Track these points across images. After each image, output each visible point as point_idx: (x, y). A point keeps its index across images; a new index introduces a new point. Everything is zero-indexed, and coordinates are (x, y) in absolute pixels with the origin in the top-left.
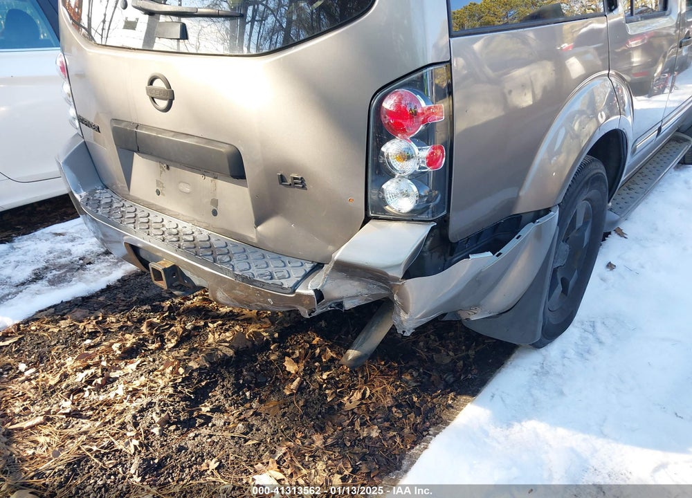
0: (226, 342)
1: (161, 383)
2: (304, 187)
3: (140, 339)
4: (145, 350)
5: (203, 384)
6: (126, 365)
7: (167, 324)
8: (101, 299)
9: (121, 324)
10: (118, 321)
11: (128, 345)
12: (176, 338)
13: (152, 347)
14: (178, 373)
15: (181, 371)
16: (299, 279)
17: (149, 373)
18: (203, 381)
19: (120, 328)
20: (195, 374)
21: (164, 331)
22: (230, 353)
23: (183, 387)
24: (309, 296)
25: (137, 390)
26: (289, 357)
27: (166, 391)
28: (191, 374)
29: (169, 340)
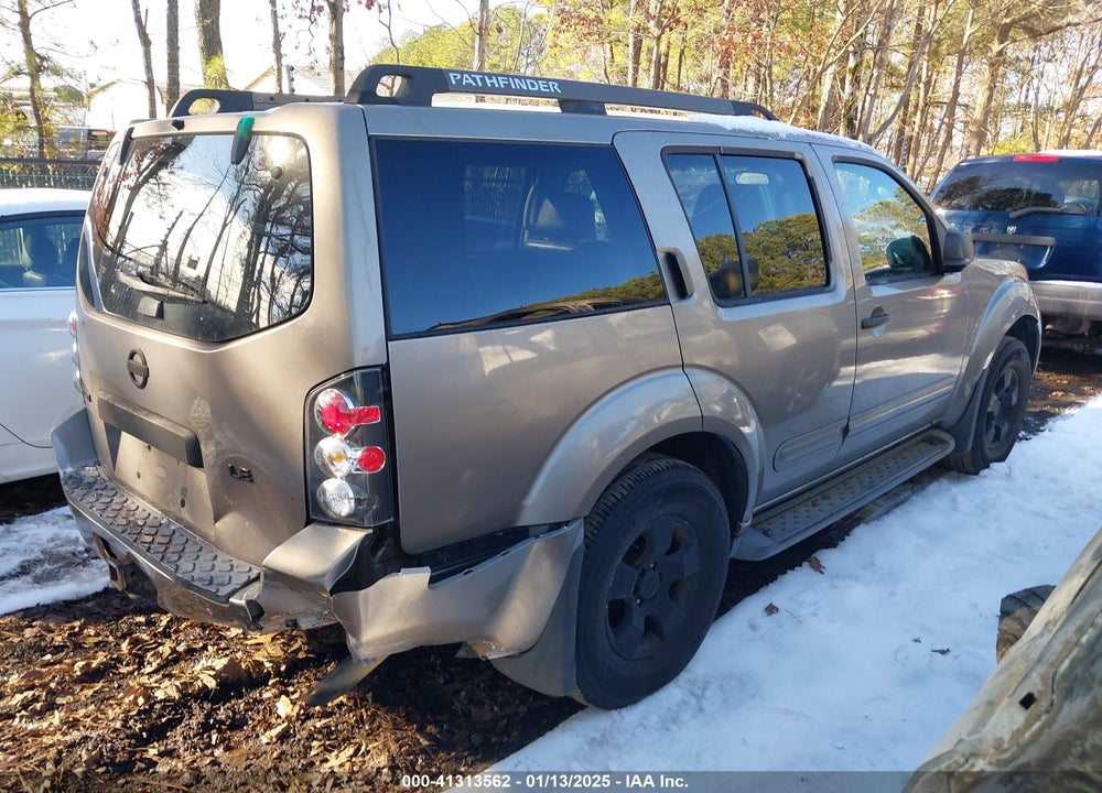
0: (214, 670)
1: (111, 714)
2: (251, 481)
3: (111, 659)
4: (114, 674)
5: (164, 720)
6: (81, 690)
7: (155, 643)
8: (90, 605)
9: (100, 639)
10: (97, 635)
11: (93, 666)
12: (158, 661)
13: (124, 670)
14: (136, 704)
15: (141, 701)
16: (238, 587)
17: (102, 702)
18: (164, 716)
19: (97, 644)
20: (158, 706)
21: (148, 650)
22: (212, 684)
23: (136, 721)
24: (240, 607)
25: (79, 720)
26: (288, 695)
27: (112, 725)
28: (152, 706)
29: (150, 663)
